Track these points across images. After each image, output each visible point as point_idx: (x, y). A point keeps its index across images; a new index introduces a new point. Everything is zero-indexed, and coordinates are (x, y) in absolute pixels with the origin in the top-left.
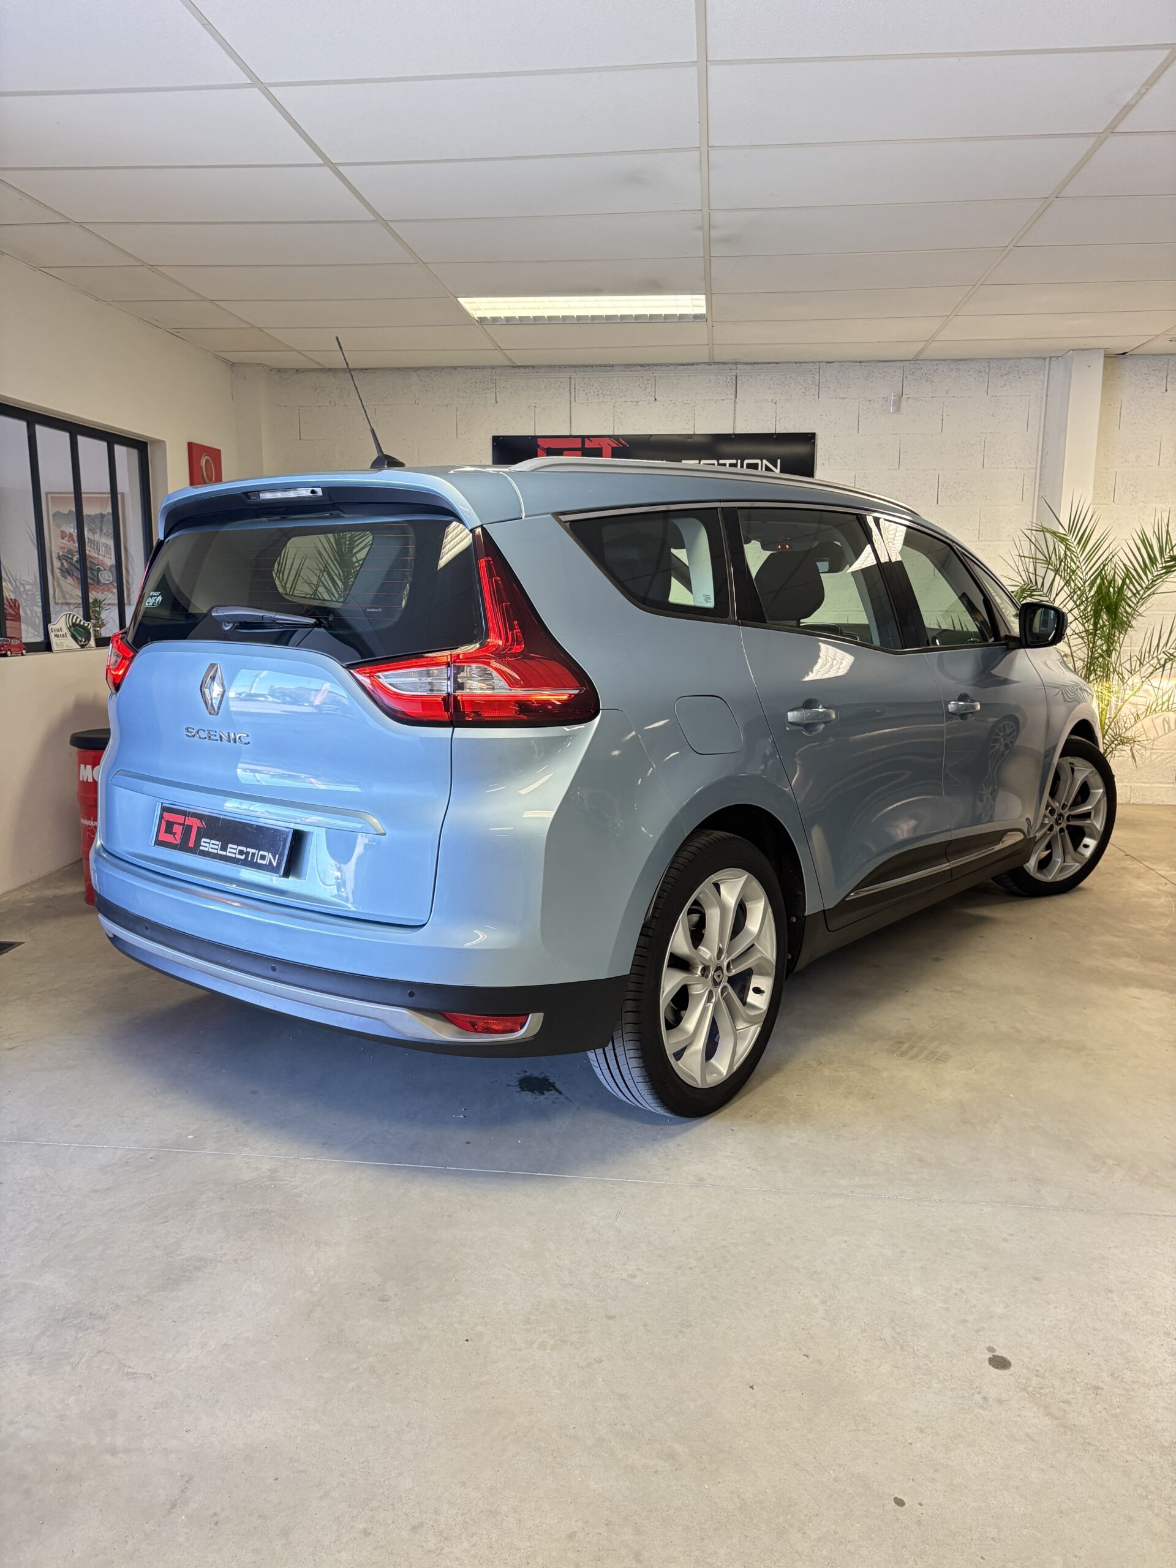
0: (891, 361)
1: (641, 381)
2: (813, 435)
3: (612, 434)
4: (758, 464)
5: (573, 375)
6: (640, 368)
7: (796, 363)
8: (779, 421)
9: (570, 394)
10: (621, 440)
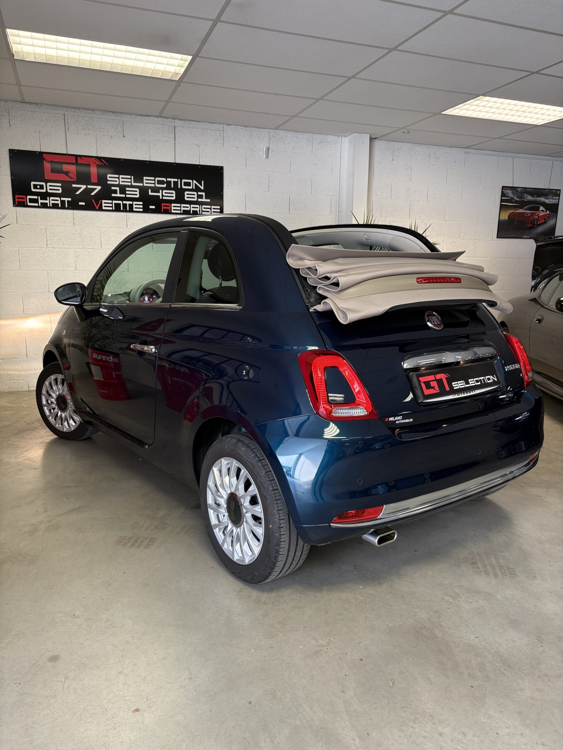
0: (263, 128)
1: (114, 123)
2: (222, 168)
3: (96, 155)
4: (190, 183)
5: (66, 113)
6: (112, 114)
7: (210, 123)
8: (201, 158)
9: (65, 126)
10: (103, 160)
